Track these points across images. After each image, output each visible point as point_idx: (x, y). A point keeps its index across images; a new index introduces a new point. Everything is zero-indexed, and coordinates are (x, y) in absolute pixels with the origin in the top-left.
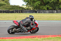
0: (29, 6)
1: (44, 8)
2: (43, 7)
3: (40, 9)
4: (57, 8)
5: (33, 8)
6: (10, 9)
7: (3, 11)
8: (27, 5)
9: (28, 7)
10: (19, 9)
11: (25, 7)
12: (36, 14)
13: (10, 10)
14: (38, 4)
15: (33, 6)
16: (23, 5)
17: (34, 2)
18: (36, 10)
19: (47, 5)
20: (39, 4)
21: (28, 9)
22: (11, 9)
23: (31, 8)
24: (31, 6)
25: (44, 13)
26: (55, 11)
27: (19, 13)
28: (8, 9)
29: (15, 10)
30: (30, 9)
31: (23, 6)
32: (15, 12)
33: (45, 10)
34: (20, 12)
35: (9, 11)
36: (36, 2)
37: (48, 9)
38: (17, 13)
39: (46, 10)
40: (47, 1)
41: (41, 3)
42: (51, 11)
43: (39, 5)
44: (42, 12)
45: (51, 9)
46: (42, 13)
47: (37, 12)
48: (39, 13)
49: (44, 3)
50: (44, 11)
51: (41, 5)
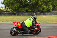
0: (8, 9)
1: (23, 10)
2: (21, 10)
3: (19, 11)
4: (36, 10)
5: (12, 11)
12: (14, 16)
14: (17, 6)
17: (13, 4)
18: (15, 12)
19: (26, 7)
23: (10, 10)
25: (23, 15)
26: (34, 14)
33: (24, 12)
36: (15, 4)
37: (27, 11)
39: (25, 13)
40: (26, 3)
41: (20, 5)
42: (30, 13)
44: (21, 14)
45: (30, 12)
47: (16, 14)
48: (18, 15)
50: (23, 13)
51: (20, 7)
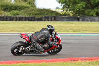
0: (67, 10)
1: (92, 13)
2: (89, 12)
3: (85, 14)
5: (74, 13)
6: (36, 14)
7: (25, 18)
8: (63, 8)
9: (65, 11)
10: (50, 14)
11: (60, 11)
12: (78, 22)
13: (37, 17)
14: (82, 6)
15: (73, 10)
16: (57, 8)
17: (75, 3)
18: (79, 16)
19: (97, 8)
20: (84, 6)
21: (65, 15)
22: (38, 14)
23: (70, 13)
24: (70, 10)
25: (91, 21)
27: (51, 21)
28: (33, 14)
29: (44, 16)
30: (69, 15)
31: (57, 10)
32: (44, 19)
33: (92, 15)
34: (53, 19)
35: (34, 18)
36: (79, 3)
38: (48, 21)
39: (94, 17)
40: (97, 2)
41: (86, 5)
43: (83, 8)
44: (89, 19)
46: (87, 21)
47: (80, 20)
48: (83, 21)
49: (91, 4)
50: (92, 18)
51: (87, 7)
